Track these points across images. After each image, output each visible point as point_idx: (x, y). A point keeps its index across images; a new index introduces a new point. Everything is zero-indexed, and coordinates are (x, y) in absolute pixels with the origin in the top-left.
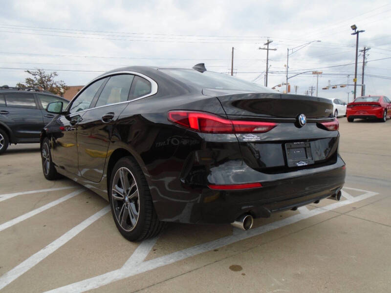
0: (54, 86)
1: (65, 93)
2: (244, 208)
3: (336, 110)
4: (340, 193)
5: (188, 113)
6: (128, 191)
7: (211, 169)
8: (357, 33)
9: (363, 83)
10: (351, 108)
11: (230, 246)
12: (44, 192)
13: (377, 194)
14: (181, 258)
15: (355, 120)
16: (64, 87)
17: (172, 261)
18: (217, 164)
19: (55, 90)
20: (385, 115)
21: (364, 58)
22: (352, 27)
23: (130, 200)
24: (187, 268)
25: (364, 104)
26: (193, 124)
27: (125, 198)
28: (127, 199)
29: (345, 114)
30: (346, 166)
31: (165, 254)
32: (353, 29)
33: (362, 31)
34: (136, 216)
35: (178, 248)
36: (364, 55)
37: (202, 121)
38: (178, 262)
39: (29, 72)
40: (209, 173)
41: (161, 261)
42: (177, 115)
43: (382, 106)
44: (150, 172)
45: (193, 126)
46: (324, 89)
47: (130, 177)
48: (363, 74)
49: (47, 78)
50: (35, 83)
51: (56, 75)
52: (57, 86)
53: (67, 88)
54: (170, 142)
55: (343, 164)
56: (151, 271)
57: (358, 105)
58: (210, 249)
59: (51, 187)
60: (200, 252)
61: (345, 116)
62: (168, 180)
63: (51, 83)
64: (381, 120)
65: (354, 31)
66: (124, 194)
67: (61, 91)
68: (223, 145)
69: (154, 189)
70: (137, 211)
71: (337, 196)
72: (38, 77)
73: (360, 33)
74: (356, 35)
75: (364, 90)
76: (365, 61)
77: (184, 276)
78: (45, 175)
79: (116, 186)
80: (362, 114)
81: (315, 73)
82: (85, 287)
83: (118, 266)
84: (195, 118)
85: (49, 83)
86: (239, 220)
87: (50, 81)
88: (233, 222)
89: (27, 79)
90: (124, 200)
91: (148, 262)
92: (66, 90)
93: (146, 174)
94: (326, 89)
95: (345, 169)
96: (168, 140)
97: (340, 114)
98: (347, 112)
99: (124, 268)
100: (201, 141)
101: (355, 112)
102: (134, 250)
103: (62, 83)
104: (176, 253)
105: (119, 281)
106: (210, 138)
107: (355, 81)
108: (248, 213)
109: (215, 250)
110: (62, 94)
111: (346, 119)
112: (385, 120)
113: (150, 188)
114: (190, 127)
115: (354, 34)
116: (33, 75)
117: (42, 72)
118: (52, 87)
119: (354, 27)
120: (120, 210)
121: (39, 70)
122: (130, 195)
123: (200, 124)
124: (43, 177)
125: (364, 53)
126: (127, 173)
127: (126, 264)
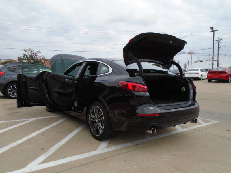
0: (39, 58)
1: (44, 63)
2: (152, 124)
3: (202, 75)
4: (196, 120)
5: (128, 83)
6: (98, 117)
7: (138, 107)
8: (214, 31)
9: (218, 59)
10: (210, 74)
11: (144, 143)
12: (49, 118)
13: (218, 122)
14: (122, 147)
15: (212, 81)
16: (44, 59)
17: (118, 148)
18: (140, 105)
19: (39, 61)
20: (229, 78)
21: (219, 44)
22: (210, 28)
23: (99, 121)
24: (125, 151)
25: (217, 72)
26: (130, 88)
27: (96, 120)
28: (97, 121)
29: (207, 78)
30: (200, 107)
31: (115, 145)
32: (211, 29)
33: (216, 30)
34: (102, 129)
35: (120, 143)
36: (219, 43)
37: (134, 87)
38: (121, 149)
39: (24, 50)
40: (137, 109)
41: (113, 148)
42: (123, 83)
43: (228, 74)
44: (110, 108)
45: (130, 89)
46: (195, 62)
47: (99, 110)
48: (218, 54)
49: (35, 54)
50: (28, 57)
51: (40, 52)
52: (40, 59)
53: (46, 60)
54: (115, 96)
55: (198, 106)
56: (109, 152)
57: (214, 72)
58: (135, 144)
59: (51, 116)
60: (131, 145)
61: (207, 79)
62: (116, 112)
63: (37, 57)
64: (227, 81)
65: (212, 30)
66: (96, 118)
67: (42, 61)
68: (142, 97)
69: (112, 116)
70: (103, 127)
71: (195, 121)
72: (30, 54)
73: (215, 31)
74: (213, 32)
75: (219, 63)
76: (219, 47)
77: (124, 154)
78: (47, 109)
79: (92, 114)
80: (216, 78)
81: (190, 53)
82: (83, 156)
83: (96, 149)
84: (131, 85)
85: (36, 57)
86: (150, 130)
87: (36, 56)
88: (147, 130)
89: (24, 55)
90: (95, 121)
91: (108, 148)
92: (46, 61)
93: (108, 109)
94: (196, 62)
95: (199, 109)
96: (114, 95)
97: (204, 78)
98: (208, 76)
99: (97, 150)
100: (134, 95)
101: (212, 77)
102: (101, 143)
103: (43, 57)
104: (120, 145)
105: (97, 155)
106: (137, 94)
107: (213, 58)
108: (154, 127)
109: (137, 144)
110: (42, 63)
111: (207, 80)
112: (230, 81)
113: (110, 115)
114: (129, 89)
115: (212, 32)
116: (27, 52)
117: (32, 51)
118: (37, 59)
119: (212, 28)
120: (93, 125)
121: (31, 50)
122: (99, 119)
123: (133, 88)
124: (46, 110)
125: (219, 42)
126: (98, 109)
127: (98, 149)
